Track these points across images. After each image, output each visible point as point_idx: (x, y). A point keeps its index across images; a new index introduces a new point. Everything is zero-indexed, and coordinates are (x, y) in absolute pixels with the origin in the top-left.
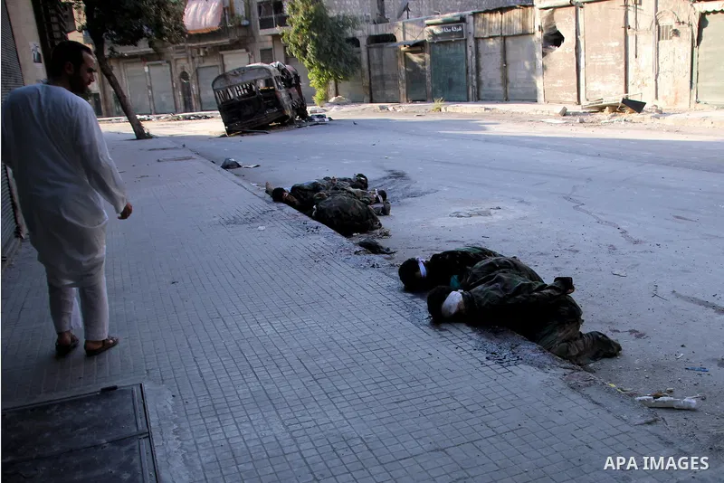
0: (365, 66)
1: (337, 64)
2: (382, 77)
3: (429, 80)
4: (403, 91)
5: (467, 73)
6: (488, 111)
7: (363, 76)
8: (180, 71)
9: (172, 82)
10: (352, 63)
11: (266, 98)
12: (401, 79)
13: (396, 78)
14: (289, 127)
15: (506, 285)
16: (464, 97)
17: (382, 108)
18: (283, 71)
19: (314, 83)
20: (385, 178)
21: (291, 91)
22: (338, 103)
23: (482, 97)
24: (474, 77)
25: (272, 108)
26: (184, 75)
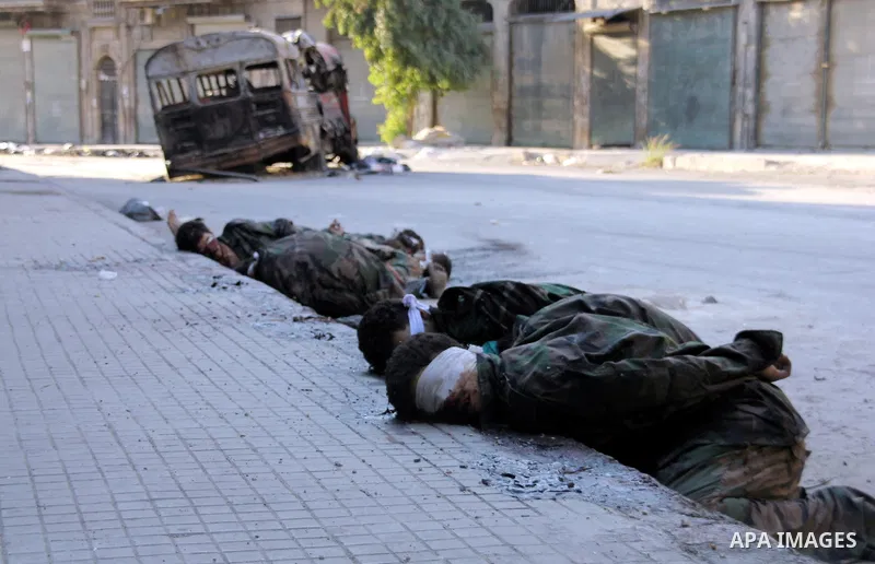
0: (501, 62)
1: (440, 55)
2: (538, 91)
3: (642, 99)
4: (581, 121)
5: (733, 83)
6: (773, 168)
7: (494, 86)
8: (97, 56)
9: (80, 76)
10: (472, 53)
11: (260, 105)
12: (581, 96)
13: (568, 94)
14: (311, 174)
15: (595, 336)
16: (723, 139)
17: (530, 157)
18: (310, 54)
19: (384, 94)
20: (472, 250)
21: (322, 98)
22: (434, 143)
23: (765, 140)
24: (750, 93)
25: (274, 125)
26: (106, 64)
